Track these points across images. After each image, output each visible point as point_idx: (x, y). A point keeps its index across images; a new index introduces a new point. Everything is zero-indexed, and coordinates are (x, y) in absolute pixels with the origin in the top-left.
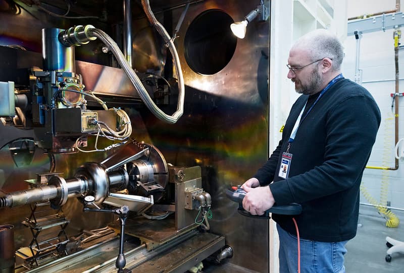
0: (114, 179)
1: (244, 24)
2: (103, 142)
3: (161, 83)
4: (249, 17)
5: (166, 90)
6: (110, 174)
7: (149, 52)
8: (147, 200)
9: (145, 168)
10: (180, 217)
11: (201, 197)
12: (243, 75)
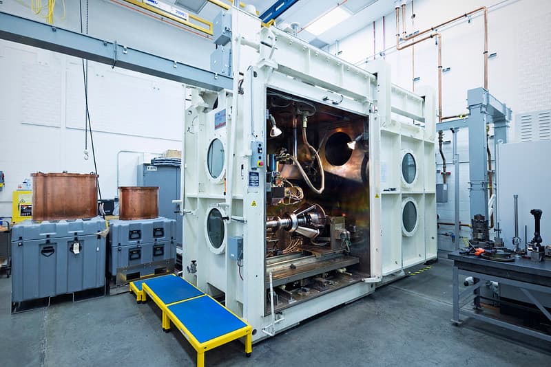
0: (300, 220)
1: (354, 142)
2: (293, 200)
3: (312, 170)
4: (357, 139)
5: (315, 174)
6: (298, 217)
7: (306, 153)
8: (316, 231)
9: (314, 216)
10: (333, 243)
11: (345, 232)
12: (356, 166)
